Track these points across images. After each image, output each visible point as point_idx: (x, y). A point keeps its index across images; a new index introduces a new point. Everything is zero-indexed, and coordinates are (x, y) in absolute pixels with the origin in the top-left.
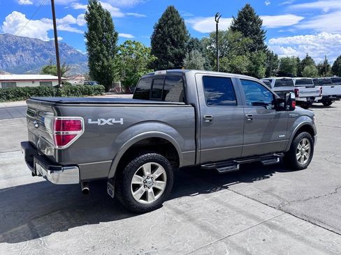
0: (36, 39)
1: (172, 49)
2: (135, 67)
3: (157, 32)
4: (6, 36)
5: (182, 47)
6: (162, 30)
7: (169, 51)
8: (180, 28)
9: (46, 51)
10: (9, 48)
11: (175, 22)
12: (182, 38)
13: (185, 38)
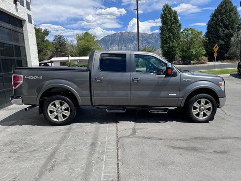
0: (144, 33)
1: (223, 31)
2: (190, 46)
3: (212, 20)
4: (129, 33)
5: (232, 28)
6: (216, 17)
7: (220, 33)
8: (232, 14)
9: (149, 40)
10: (130, 40)
11: (228, 10)
12: (233, 21)
13: (236, 21)
